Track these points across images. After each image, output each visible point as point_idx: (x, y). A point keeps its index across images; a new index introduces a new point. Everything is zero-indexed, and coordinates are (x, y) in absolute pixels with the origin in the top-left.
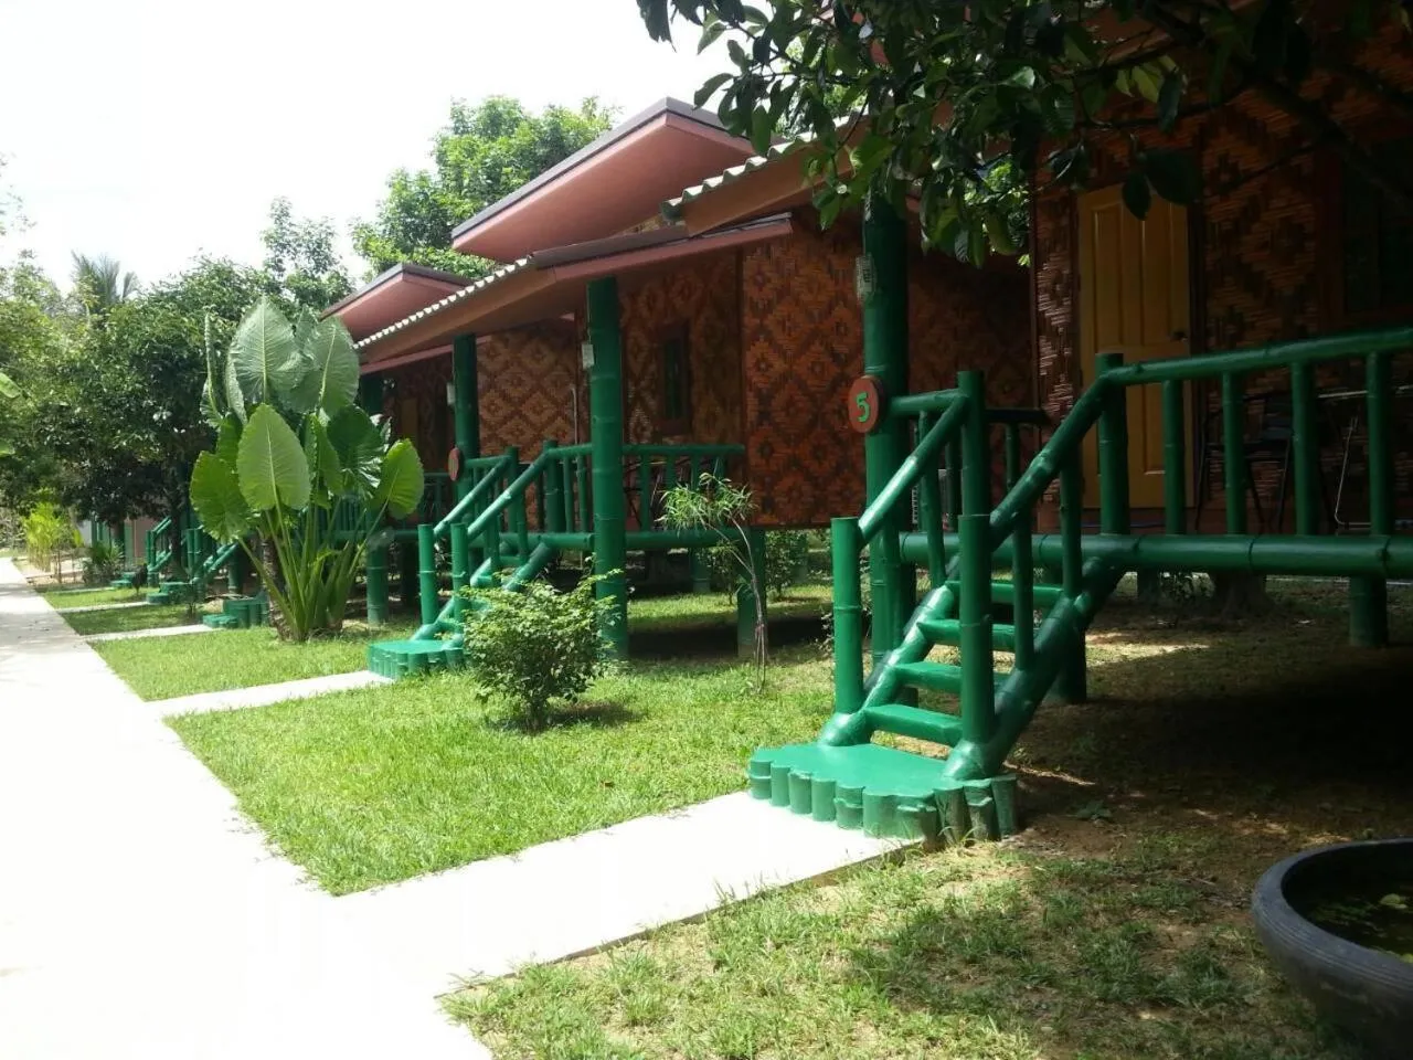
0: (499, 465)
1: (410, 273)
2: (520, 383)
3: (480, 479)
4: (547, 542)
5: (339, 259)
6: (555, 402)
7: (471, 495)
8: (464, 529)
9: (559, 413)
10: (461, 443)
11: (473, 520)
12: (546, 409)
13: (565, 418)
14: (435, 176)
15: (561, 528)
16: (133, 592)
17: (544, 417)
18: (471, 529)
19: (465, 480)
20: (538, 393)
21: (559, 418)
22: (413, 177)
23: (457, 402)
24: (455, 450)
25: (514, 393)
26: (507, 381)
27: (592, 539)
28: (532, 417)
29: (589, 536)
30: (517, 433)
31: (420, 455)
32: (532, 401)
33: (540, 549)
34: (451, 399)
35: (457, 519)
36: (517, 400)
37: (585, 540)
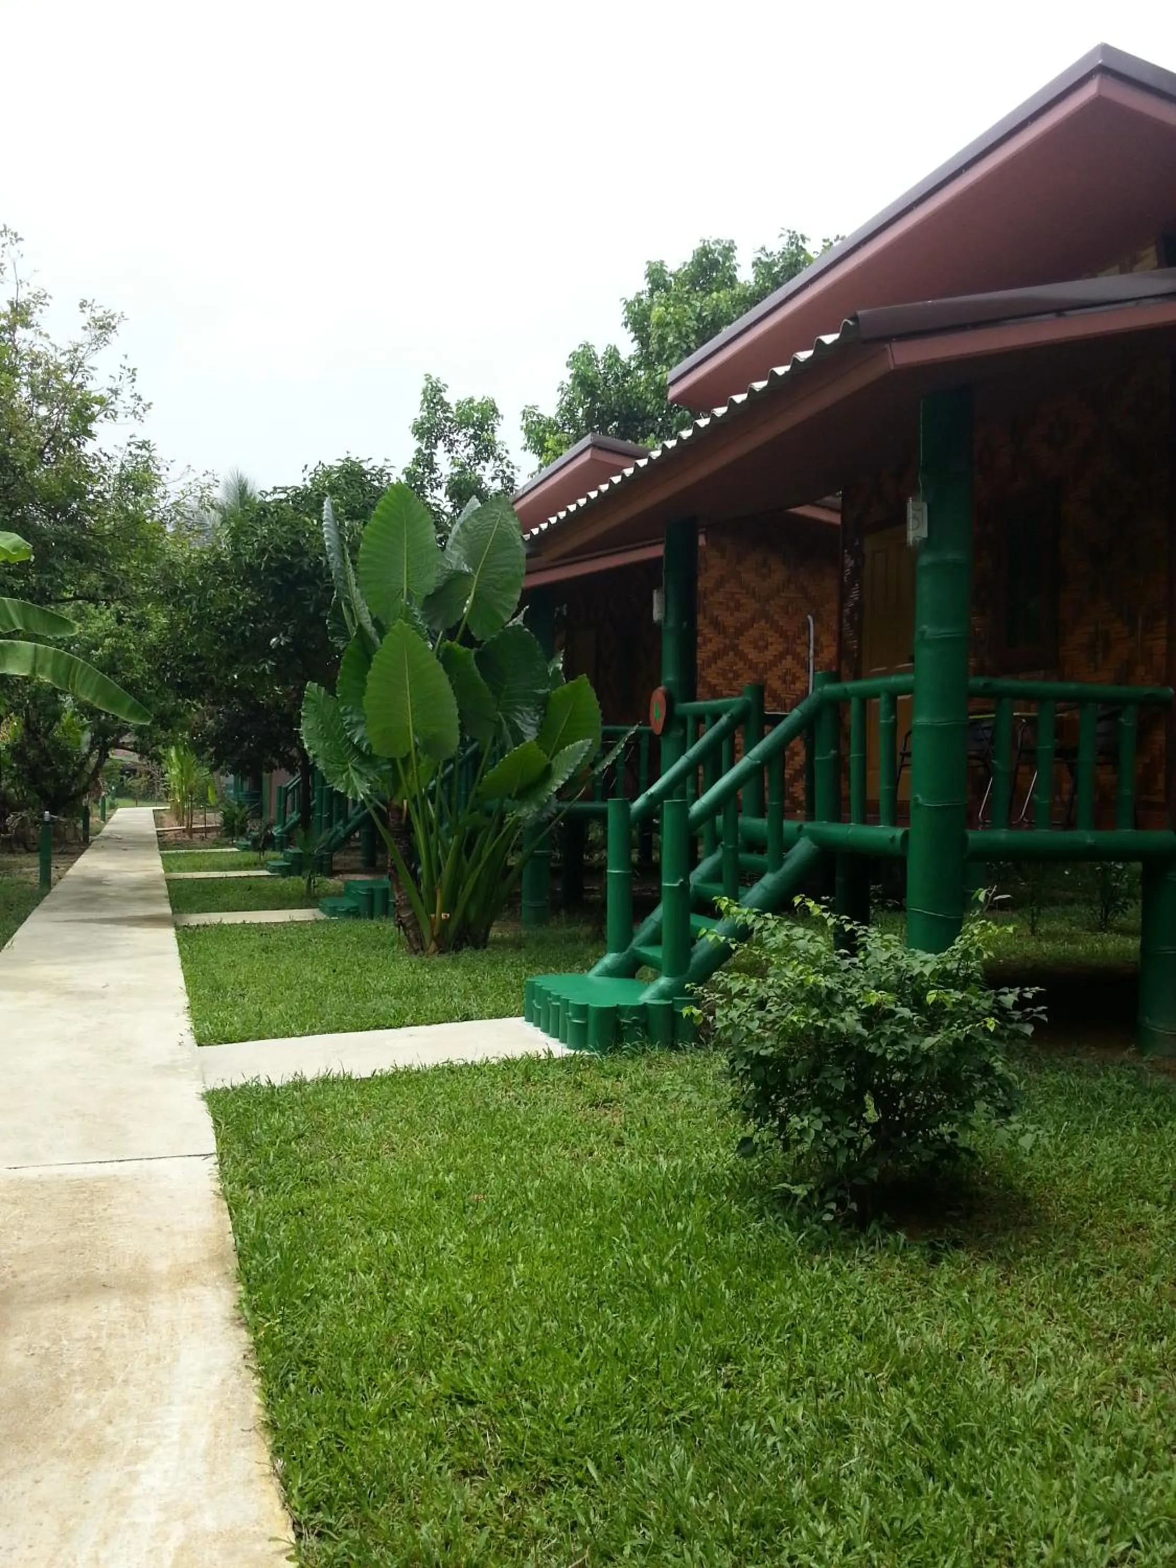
0: (732, 711)
1: (600, 448)
2: (738, 606)
3: (697, 739)
4: (813, 836)
5: (504, 454)
6: (782, 633)
7: (682, 762)
8: (685, 808)
9: (787, 652)
10: (669, 677)
11: (697, 797)
12: (772, 644)
13: (796, 656)
14: (628, 348)
15: (838, 815)
16: (253, 856)
17: (770, 654)
18: (696, 807)
19: (677, 733)
20: (763, 623)
21: (789, 658)
22: (600, 352)
23: (666, 619)
24: (662, 688)
25: (729, 620)
26: (721, 603)
27: (906, 836)
28: (752, 655)
29: (899, 832)
30: (731, 675)
31: (599, 698)
32: (753, 632)
33: (802, 849)
34: (657, 615)
35: (667, 792)
36: (732, 630)
37: (893, 839)
